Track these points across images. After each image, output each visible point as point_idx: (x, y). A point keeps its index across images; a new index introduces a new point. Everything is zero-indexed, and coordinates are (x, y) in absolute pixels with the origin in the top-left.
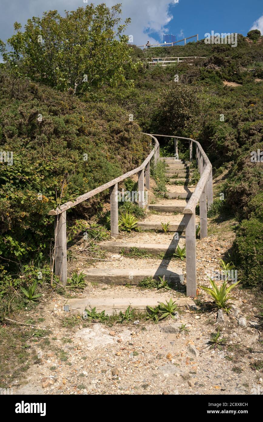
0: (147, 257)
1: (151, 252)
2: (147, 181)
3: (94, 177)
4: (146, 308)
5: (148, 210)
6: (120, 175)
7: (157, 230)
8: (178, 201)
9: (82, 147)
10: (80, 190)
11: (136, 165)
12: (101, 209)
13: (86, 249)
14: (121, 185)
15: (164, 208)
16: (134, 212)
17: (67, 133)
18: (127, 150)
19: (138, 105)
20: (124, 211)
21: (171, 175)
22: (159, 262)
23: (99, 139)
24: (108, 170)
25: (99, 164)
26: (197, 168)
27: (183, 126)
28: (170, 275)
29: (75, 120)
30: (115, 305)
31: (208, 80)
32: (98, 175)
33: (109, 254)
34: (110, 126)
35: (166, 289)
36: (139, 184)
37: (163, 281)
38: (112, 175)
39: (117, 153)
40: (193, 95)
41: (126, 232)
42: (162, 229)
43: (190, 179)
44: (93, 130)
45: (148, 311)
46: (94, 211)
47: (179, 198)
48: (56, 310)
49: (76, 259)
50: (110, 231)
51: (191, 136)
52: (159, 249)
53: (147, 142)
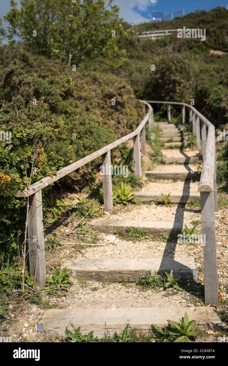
0: (148, 239)
1: (152, 233)
2: (143, 147)
3: (84, 144)
4: (150, 327)
5: (145, 178)
6: (114, 141)
7: (156, 201)
8: (175, 166)
9: (69, 110)
10: (64, 161)
11: (131, 130)
12: (93, 180)
13: (73, 232)
14: (115, 152)
15: (162, 175)
16: (130, 181)
17: (49, 94)
18: (121, 115)
19: (131, 74)
20: (119, 181)
21: (166, 139)
22: (163, 246)
23: (91, 104)
24: (99, 136)
25: (89, 130)
26: (191, 131)
27: (175, 92)
28: (180, 270)
29: (61, 81)
30: (108, 324)
31: (195, 49)
32: (88, 141)
33: (103, 235)
34: (102, 91)
35: (175, 289)
36: (135, 150)
37: (170, 278)
38: (104, 141)
39: (110, 119)
40: (184, 61)
41: (122, 205)
42: (162, 201)
43: (186, 143)
44: (83, 94)
45: (154, 332)
46: (85, 183)
47: (177, 163)
48: (25, 332)
49: (60, 245)
50: (103, 205)
51: (183, 101)
52: (162, 229)
53: (140, 107)
